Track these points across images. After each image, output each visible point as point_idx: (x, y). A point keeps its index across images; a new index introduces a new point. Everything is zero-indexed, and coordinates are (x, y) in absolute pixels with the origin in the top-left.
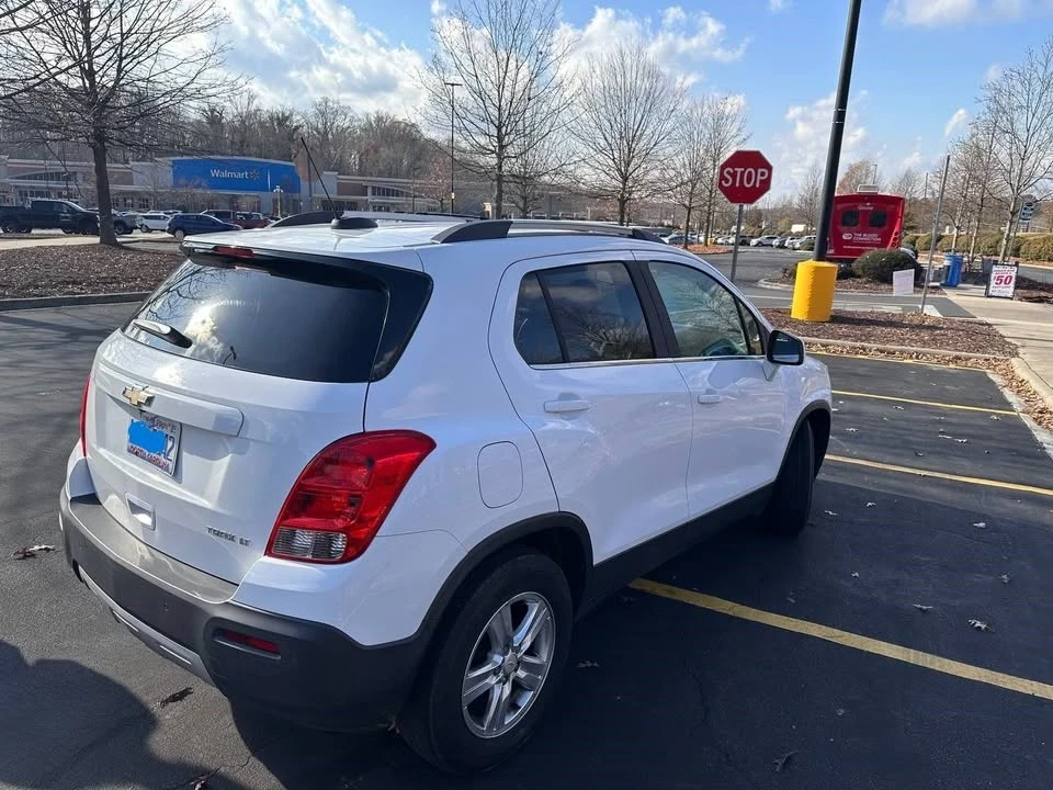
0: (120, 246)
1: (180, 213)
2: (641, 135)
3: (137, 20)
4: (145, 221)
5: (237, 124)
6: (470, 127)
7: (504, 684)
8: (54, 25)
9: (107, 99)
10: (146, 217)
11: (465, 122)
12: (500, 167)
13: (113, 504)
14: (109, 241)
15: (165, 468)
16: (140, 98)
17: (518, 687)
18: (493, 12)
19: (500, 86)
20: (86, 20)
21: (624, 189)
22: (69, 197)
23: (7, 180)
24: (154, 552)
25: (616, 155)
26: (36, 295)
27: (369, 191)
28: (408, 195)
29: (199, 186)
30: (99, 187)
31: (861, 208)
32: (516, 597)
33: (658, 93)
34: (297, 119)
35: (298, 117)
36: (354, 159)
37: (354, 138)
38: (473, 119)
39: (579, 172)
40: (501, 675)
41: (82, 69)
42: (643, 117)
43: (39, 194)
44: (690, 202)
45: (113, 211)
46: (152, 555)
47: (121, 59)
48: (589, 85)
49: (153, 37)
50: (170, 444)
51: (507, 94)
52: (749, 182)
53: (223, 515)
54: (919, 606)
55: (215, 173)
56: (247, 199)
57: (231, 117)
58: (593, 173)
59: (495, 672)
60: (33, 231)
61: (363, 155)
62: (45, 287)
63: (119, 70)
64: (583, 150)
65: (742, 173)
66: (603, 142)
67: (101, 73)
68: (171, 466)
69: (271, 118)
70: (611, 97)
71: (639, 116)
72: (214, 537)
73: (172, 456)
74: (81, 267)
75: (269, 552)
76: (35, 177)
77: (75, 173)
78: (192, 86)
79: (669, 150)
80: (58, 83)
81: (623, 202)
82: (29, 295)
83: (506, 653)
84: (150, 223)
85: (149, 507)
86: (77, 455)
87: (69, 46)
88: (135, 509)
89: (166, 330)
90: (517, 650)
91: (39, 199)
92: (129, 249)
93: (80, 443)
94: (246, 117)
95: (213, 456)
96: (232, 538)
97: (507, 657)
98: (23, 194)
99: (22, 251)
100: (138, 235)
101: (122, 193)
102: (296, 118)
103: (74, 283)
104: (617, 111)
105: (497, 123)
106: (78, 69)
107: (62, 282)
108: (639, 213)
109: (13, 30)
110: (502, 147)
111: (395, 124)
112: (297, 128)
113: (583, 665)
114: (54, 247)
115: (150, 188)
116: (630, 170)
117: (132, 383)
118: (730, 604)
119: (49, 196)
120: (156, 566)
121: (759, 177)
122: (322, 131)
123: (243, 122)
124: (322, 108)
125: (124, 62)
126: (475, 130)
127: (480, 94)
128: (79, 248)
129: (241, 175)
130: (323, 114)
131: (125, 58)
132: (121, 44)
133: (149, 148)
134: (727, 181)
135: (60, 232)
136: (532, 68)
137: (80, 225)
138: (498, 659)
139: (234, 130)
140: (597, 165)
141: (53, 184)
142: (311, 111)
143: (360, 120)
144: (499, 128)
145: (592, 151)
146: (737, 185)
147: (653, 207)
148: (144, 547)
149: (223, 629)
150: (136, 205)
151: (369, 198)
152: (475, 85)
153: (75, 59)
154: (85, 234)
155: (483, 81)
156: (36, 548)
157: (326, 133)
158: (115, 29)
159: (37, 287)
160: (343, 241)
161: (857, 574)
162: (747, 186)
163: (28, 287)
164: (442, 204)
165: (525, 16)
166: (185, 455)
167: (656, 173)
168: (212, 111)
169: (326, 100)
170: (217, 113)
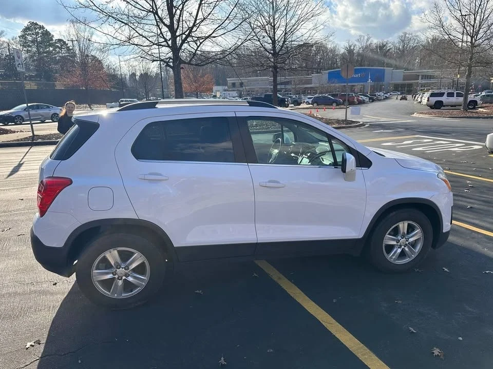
5: (360, 52)
7: (120, 280)
27: (420, 77)
32: (120, 249)
34: (390, 46)
35: (390, 45)
36: (417, 61)
37: (418, 51)
56: (358, 86)
57: (358, 49)
61: (422, 59)
69: (377, 47)
77: (290, 82)
90: (126, 269)
94: (366, 47)
97: (118, 270)
101: (306, 88)
111: (443, 40)
112: (389, 50)
122: (402, 49)
123: (363, 50)
124: (403, 38)
129: (357, 76)
130: (403, 41)
139: (359, 54)
142: (397, 40)
143: (422, 41)
150: (312, 93)
151: (419, 81)
157: (403, 51)
168: (350, 47)
169: (405, 34)
170: (352, 48)
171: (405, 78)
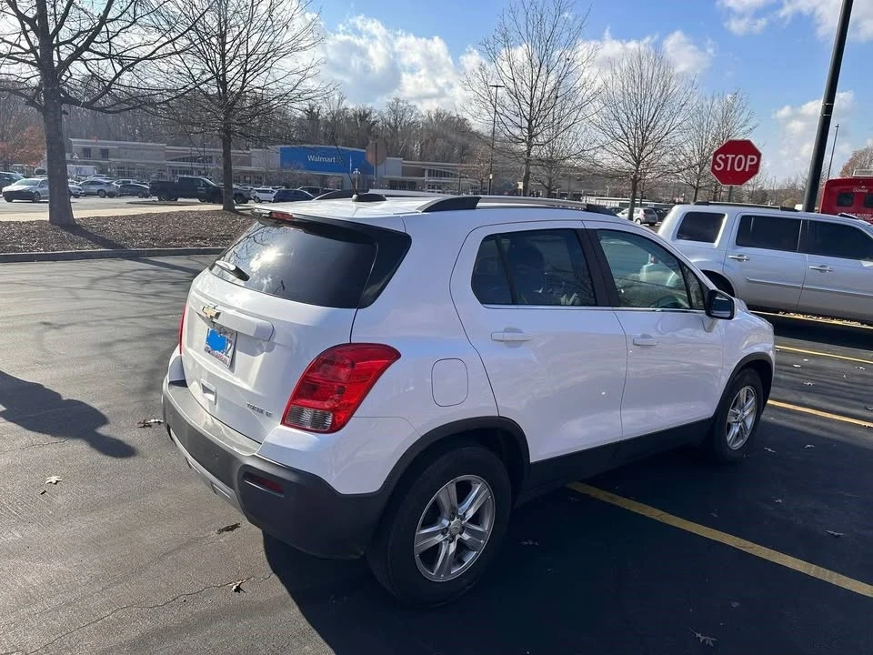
0: (237, 212)
1: (284, 188)
2: (654, 126)
3: (258, 43)
4: (257, 194)
5: (329, 120)
6: (506, 121)
7: (450, 542)
8: (201, 48)
9: (234, 103)
10: (259, 191)
11: (502, 117)
12: (529, 154)
13: (194, 387)
14: (229, 209)
15: (225, 362)
16: (257, 102)
17: (463, 547)
18: (530, 28)
19: (533, 88)
20: (223, 44)
21: (637, 171)
22: (205, 175)
23: (164, 162)
24: (215, 420)
25: (632, 142)
26: (174, 247)
27: (426, 173)
28: (456, 176)
29: (298, 168)
30: (225, 168)
31: (856, 190)
32: (461, 478)
33: (670, 91)
34: (375, 116)
35: (376, 114)
36: (416, 147)
37: (417, 131)
38: (509, 115)
39: (598, 156)
40: (448, 535)
41: (218, 80)
42: (656, 111)
43: (184, 172)
44: (698, 182)
45: (234, 186)
46: (213, 421)
47: (246, 72)
48: (609, 85)
49: (269, 56)
50: (229, 345)
51: (538, 94)
52: (739, 167)
53: (258, 395)
54: (832, 532)
55: (311, 158)
56: (334, 178)
57: (325, 114)
58: (611, 158)
59: (443, 532)
60: (179, 200)
61: (424, 144)
62: (181, 241)
63: (244, 81)
64: (603, 138)
65: (733, 159)
66: (620, 132)
67: (231, 83)
68: (229, 360)
69: (355, 115)
70: (629, 94)
71: (653, 110)
72: (251, 410)
73: (230, 354)
74: (208, 226)
75: (283, 423)
76: (183, 160)
77: (211, 157)
78: (296, 91)
79: (679, 138)
80: (201, 91)
81: (635, 181)
82: (170, 246)
83: (453, 519)
84: (262, 196)
85: (213, 389)
86: (176, 353)
87: (210, 63)
88: (206, 390)
89: (233, 268)
90: (463, 518)
91: (185, 176)
92: (243, 215)
93: (178, 346)
94: (337, 113)
95: (254, 354)
96: (262, 411)
97: (452, 523)
98: (174, 172)
99: (169, 214)
100: (251, 204)
101: (243, 172)
102: (373, 115)
103: (201, 239)
104: (634, 106)
105: (528, 117)
106: (215, 80)
107: (192, 238)
108: (652, 192)
109: (173, 53)
110: (531, 137)
111: (450, 119)
112: (374, 123)
113: (526, 543)
114: (191, 212)
115: (262, 169)
116: (643, 154)
117: (208, 302)
118: (659, 512)
119: (192, 174)
120: (215, 429)
121: (749, 163)
122: (393, 125)
123: (334, 118)
124: (395, 107)
125: (248, 75)
126: (510, 123)
127: (516, 95)
128: (208, 213)
129: (329, 160)
130: (394, 111)
131: (248, 71)
132: (246, 61)
133: (262, 139)
134: (719, 166)
135: (197, 200)
136: (560, 72)
137: (211, 196)
138: (446, 522)
139: (327, 124)
140: (614, 150)
141: (195, 165)
142: (385, 110)
143: (423, 116)
144: (530, 122)
145: (609, 138)
146: (728, 169)
147: (666, 186)
148: (209, 416)
149: (249, 473)
150: (253, 182)
151: (426, 178)
152: (511, 86)
153: (213, 73)
154: (214, 203)
155: (519, 83)
156: (153, 421)
157: (396, 127)
158: (243, 51)
159: (175, 240)
160: (360, 210)
161: (780, 501)
162: (737, 170)
163: (169, 240)
164: (482, 183)
165: (557, 30)
166: (237, 352)
167: (668, 158)
168: (312, 110)
169: (398, 100)
170: (315, 110)
171: (405, 171)
